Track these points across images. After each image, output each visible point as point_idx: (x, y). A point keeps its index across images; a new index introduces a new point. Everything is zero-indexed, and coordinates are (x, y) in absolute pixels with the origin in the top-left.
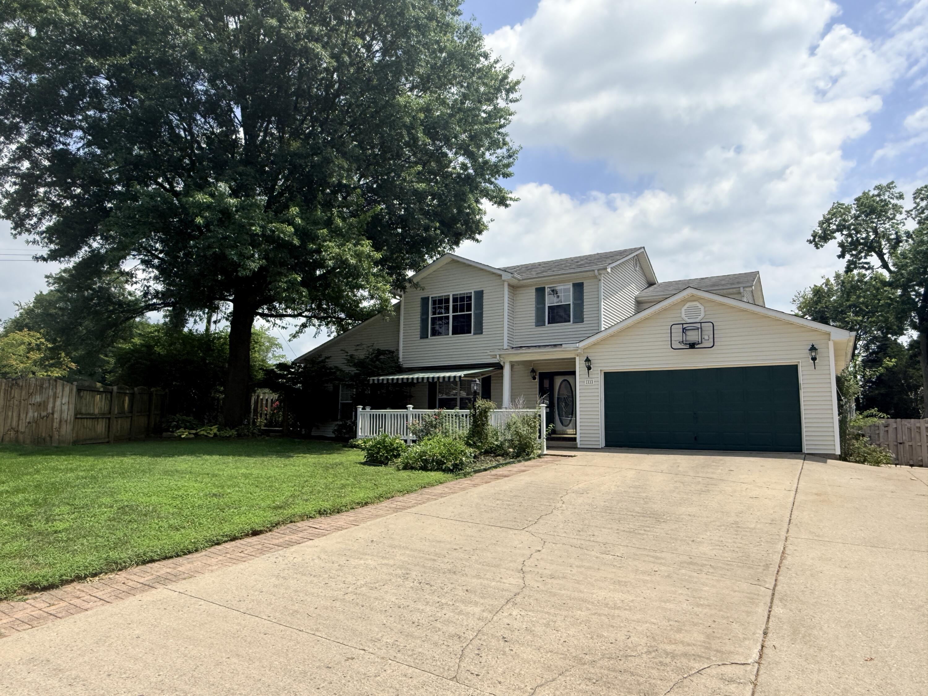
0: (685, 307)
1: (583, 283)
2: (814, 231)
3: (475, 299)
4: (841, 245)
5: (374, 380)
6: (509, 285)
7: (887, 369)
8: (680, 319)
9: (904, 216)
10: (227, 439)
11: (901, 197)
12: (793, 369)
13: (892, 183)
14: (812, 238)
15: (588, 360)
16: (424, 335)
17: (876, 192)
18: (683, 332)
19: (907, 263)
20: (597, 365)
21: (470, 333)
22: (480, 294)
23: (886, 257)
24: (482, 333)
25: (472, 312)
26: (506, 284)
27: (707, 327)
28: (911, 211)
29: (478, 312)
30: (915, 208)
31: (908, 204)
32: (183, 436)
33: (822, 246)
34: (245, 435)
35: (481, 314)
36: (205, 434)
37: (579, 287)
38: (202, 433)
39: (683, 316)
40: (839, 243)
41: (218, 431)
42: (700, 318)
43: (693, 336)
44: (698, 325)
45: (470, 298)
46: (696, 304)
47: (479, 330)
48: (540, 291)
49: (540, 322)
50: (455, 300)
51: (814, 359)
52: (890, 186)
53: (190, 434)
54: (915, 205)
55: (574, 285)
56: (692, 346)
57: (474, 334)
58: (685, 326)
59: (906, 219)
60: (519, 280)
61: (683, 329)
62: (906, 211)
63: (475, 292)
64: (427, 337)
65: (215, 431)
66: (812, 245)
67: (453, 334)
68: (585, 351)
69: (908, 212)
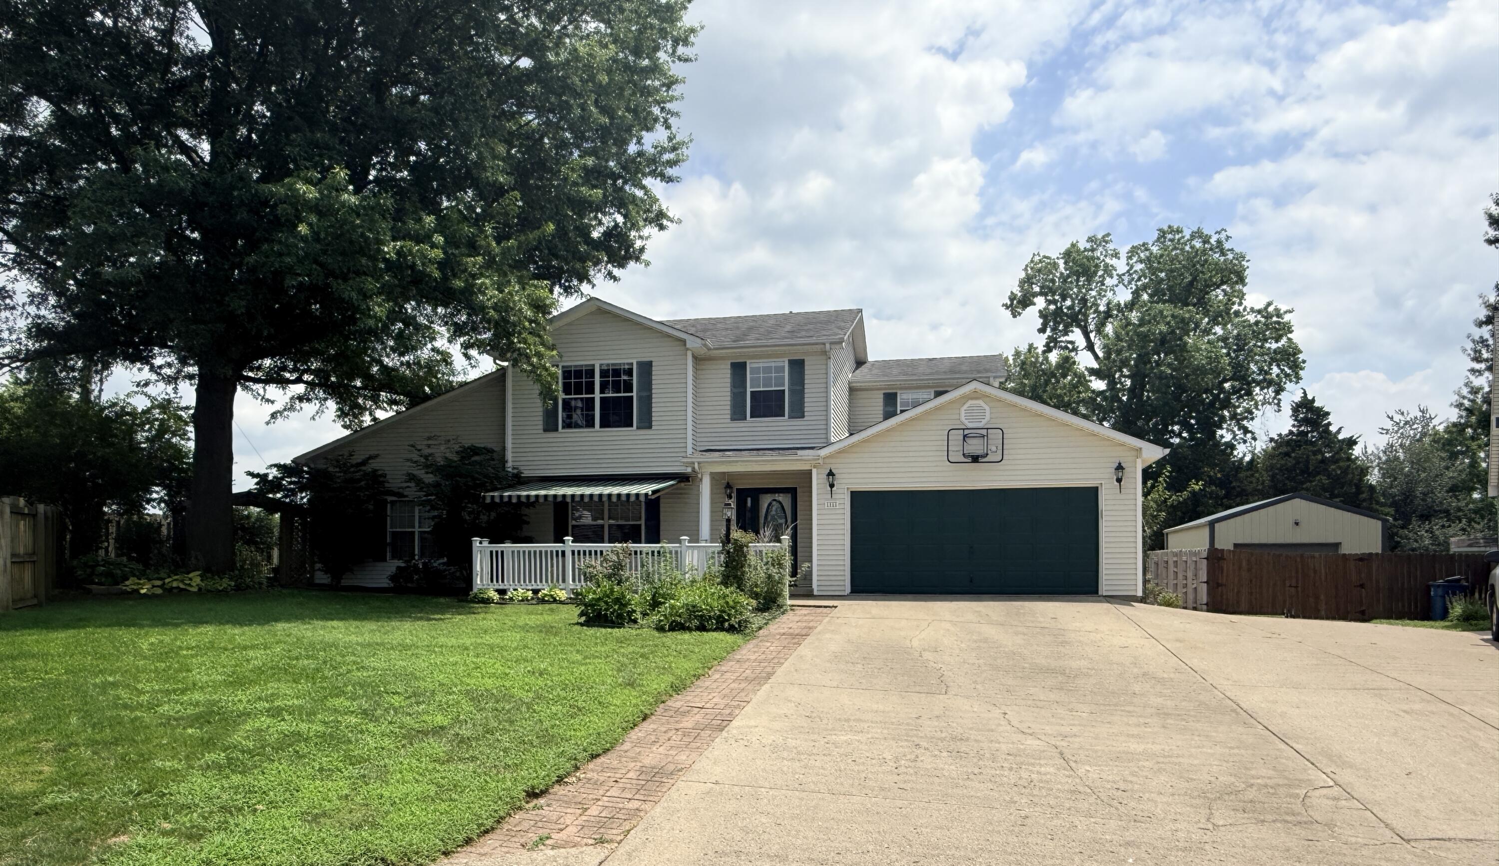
0: (965, 407)
1: (803, 361)
2: (1012, 293)
3: (640, 375)
4: (1043, 314)
5: (493, 497)
6: (695, 358)
7: (1194, 493)
8: (958, 422)
9: (1115, 281)
10: (220, 595)
11: (1116, 255)
12: (1093, 492)
13: (1108, 235)
14: (1009, 303)
15: (831, 474)
16: (550, 426)
17: (1088, 246)
18: (964, 440)
19: (1123, 347)
20: (844, 481)
21: (631, 425)
22: (646, 368)
23: (1092, 335)
24: (650, 427)
25: (634, 394)
26: (689, 354)
27: (995, 435)
28: (1124, 275)
29: (645, 394)
30: (1128, 271)
31: (1121, 266)
32: (143, 591)
33: (1020, 314)
34: (248, 587)
35: (650, 398)
36: (182, 586)
37: (797, 366)
38: (175, 584)
39: (963, 418)
40: (1040, 311)
41: (202, 580)
42: (984, 422)
43: (974, 446)
44: (984, 432)
45: (630, 372)
46: (980, 402)
47: (647, 423)
48: (739, 369)
49: (738, 414)
50: (604, 373)
51: (1119, 480)
52: (1105, 240)
53: (154, 586)
54: (1128, 268)
55: (792, 363)
56: (975, 459)
57: (638, 428)
58: (966, 432)
59: (1117, 286)
60: (709, 349)
61: (965, 436)
62: (1118, 275)
63: (638, 363)
64: (557, 430)
65: (198, 580)
66: (1008, 313)
67: (602, 426)
68: (827, 461)
69: (1119, 276)
